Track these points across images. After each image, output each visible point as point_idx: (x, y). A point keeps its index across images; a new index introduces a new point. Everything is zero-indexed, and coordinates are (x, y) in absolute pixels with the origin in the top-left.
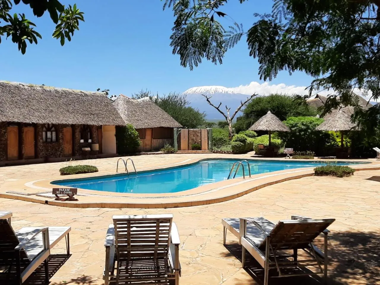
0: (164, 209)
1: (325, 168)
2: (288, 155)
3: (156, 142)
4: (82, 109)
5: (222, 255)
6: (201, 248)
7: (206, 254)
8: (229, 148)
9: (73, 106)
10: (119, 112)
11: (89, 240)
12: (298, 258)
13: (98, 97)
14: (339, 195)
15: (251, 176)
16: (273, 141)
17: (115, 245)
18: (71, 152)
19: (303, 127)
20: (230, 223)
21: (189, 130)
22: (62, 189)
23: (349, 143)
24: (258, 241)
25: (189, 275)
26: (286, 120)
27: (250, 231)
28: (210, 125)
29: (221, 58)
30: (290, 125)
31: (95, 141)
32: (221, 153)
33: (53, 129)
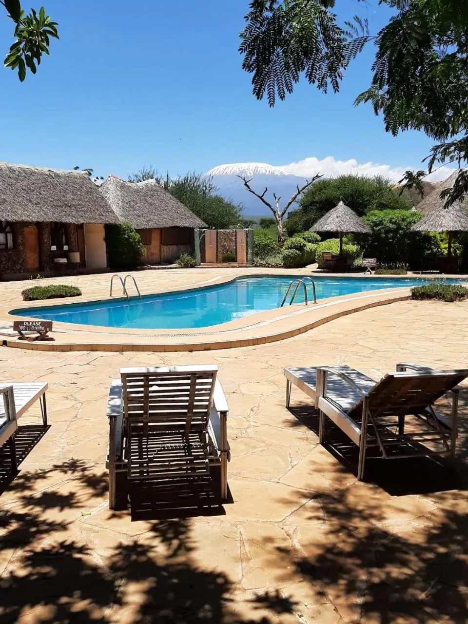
0: (188, 352)
1: (427, 288)
2: (369, 268)
3: (168, 250)
4: (52, 198)
5: (286, 423)
6: (253, 413)
7: (262, 423)
8: (278, 259)
9: (38, 194)
10: (109, 202)
11: (77, 402)
12: (404, 428)
13: (76, 178)
14: (452, 329)
15: (317, 300)
16: (345, 248)
17: (124, 414)
18: (36, 265)
19: (391, 226)
20: (298, 375)
21: (217, 231)
22: (29, 322)
23: (459, 250)
24: (346, 403)
25: (237, 456)
26: (366, 215)
27: (331, 387)
28: (247, 224)
29: (338, 79)
30: (372, 222)
31: (74, 248)
32: (266, 267)
33: (8, 229)
